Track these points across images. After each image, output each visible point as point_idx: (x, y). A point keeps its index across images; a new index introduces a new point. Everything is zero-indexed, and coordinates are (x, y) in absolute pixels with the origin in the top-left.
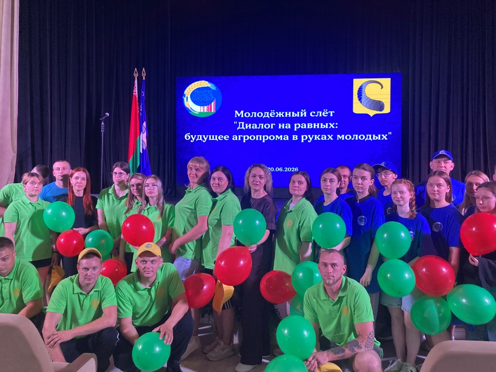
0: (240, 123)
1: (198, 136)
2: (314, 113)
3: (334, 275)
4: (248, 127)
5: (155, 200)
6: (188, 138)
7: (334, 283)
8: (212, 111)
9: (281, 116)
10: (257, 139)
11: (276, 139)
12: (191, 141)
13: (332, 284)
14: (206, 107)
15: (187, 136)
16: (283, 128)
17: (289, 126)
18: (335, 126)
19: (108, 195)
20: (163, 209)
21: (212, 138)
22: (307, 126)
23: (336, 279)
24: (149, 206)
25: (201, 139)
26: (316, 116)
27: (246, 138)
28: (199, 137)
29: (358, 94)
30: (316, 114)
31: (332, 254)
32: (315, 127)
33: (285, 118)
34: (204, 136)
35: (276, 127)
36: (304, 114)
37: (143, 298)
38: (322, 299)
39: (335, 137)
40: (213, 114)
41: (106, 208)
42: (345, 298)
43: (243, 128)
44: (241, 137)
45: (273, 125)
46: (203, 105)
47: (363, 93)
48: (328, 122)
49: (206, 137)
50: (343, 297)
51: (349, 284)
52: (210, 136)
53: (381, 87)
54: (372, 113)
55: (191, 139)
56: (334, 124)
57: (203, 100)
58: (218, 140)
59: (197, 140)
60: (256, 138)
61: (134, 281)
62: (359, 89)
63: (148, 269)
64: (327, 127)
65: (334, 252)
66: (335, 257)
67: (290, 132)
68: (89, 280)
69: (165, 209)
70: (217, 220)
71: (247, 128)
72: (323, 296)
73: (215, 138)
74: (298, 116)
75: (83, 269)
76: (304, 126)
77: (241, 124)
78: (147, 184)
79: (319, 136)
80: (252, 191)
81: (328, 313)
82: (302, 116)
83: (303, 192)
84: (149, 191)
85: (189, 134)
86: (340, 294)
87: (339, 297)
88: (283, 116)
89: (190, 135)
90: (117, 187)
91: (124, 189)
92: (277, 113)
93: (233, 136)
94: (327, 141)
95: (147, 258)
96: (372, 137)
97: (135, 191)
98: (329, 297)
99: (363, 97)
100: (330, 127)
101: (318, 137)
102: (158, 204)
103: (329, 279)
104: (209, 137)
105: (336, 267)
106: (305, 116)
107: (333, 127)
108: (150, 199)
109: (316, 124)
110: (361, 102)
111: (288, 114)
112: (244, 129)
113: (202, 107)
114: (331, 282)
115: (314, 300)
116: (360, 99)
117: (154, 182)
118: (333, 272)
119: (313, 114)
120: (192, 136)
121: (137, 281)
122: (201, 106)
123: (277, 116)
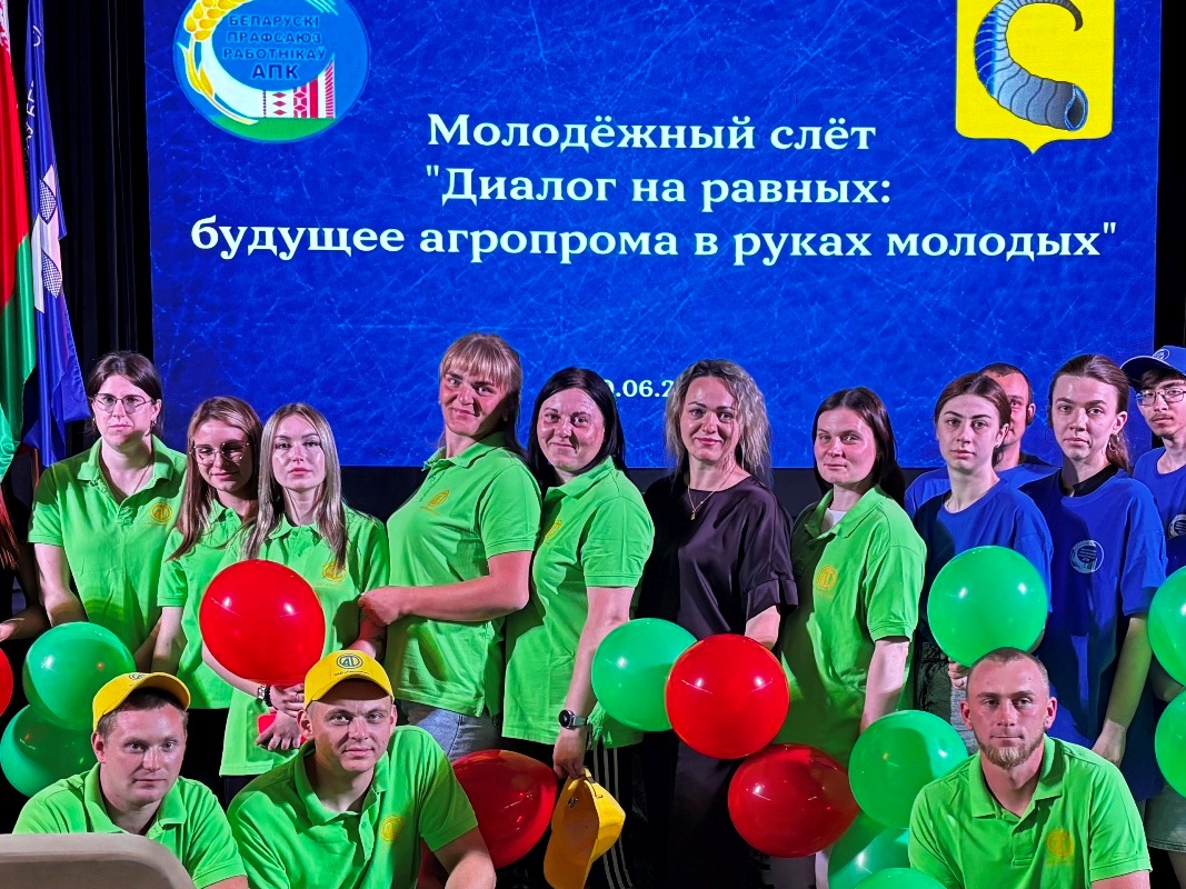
0: (452, 172)
1: (257, 230)
2: (790, 132)
3: (1024, 729)
4: (494, 194)
5: (310, 502)
6: (205, 238)
7: (1024, 757)
8: (322, 113)
9: (643, 142)
10: (536, 249)
11: (623, 251)
12: (224, 255)
13: (1018, 762)
14: (289, 96)
15: (204, 232)
16: (653, 198)
17: (677, 192)
18: (877, 192)
19: (80, 486)
20: (345, 539)
21: (321, 241)
22: (757, 193)
23: (1029, 741)
24: (285, 526)
25: (270, 245)
26: (797, 146)
27: (485, 243)
28: (262, 235)
29: (978, 50)
30: (797, 137)
31: (1012, 663)
32: (791, 199)
33: (659, 151)
34: (284, 232)
35: (620, 193)
36: (742, 135)
37: (331, 851)
38: (976, 813)
39: (880, 245)
40: (327, 124)
41: (77, 539)
42: (1059, 803)
43: (468, 194)
44: (460, 237)
45: (608, 186)
46: (278, 87)
47: (999, 45)
48: (850, 177)
49: (293, 234)
50: (1051, 800)
51: (1071, 757)
52: (314, 232)
53: (1072, 21)
54: (1036, 137)
55: (223, 245)
56: (872, 183)
57: (273, 60)
58: (354, 249)
59: (251, 249)
60: (533, 242)
61: (295, 790)
62: (982, 27)
63: (359, 741)
64: (844, 199)
65: (1020, 658)
66: (1024, 674)
67: (684, 220)
68: (149, 784)
69: (351, 537)
70: (564, 569)
71: (485, 195)
72: (979, 805)
73: (336, 241)
74: (719, 145)
75: (126, 745)
76: (744, 192)
77: (459, 177)
78: (283, 437)
79: (810, 236)
80: (694, 465)
81: (998, 856)
82: (733, 144)
83: (863, 471)
84: (295, 465)
85: (213, 219)
86: (1041, 793)
87: (1038, 802)
88: (651, 144)
89: (215, 226)
90: (113, 457)
91: (142, 462)
92: (623, 128)
93: (425, 234)
94: (844, 258)
95: (352, 702)
96: (1035, 246)
97: (214, 470)
98: (1000, 806)
99: (998, 66)
100: (857, 200)
101: (805, 244)
102: (323, 518)
103: (1007, 744)
104: (306, 238)
105: (1029, 705)
106: (749, 145)
107: (872, 199)
108: (292, 498)
109: (799, 186)
110: (990, 89)
111: (673, 137)
112: (474, 198)
113: (270, 94)
114: (1015, 753)
115: (951, 819)
116: (985, 71)
117: (307, 432)
118: (1020, 722)
119: (783, 138)
120: (226, 230)
121: (309, 792)
122: (264, 87)
123: (623, 144)
